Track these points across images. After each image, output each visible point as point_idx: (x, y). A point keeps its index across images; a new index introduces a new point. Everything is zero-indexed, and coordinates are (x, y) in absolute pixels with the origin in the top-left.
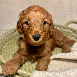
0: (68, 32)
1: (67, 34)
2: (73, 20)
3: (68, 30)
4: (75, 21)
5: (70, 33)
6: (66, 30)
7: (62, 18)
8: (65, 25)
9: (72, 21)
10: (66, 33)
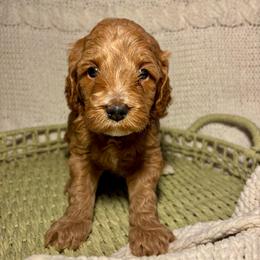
0: (200, 152)
1: (199, 159)
2: (215, 112)
3: (200, 145)
4: (221, 115)
5: (207, 155)
6: (195, 145)
7: (181, 108)
8: (189, 129)
9: (211, 115)
10: (195, 154)
